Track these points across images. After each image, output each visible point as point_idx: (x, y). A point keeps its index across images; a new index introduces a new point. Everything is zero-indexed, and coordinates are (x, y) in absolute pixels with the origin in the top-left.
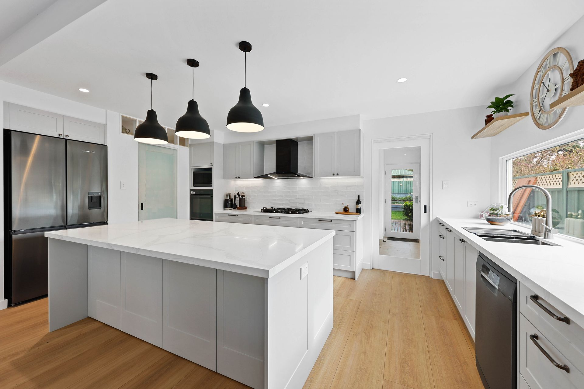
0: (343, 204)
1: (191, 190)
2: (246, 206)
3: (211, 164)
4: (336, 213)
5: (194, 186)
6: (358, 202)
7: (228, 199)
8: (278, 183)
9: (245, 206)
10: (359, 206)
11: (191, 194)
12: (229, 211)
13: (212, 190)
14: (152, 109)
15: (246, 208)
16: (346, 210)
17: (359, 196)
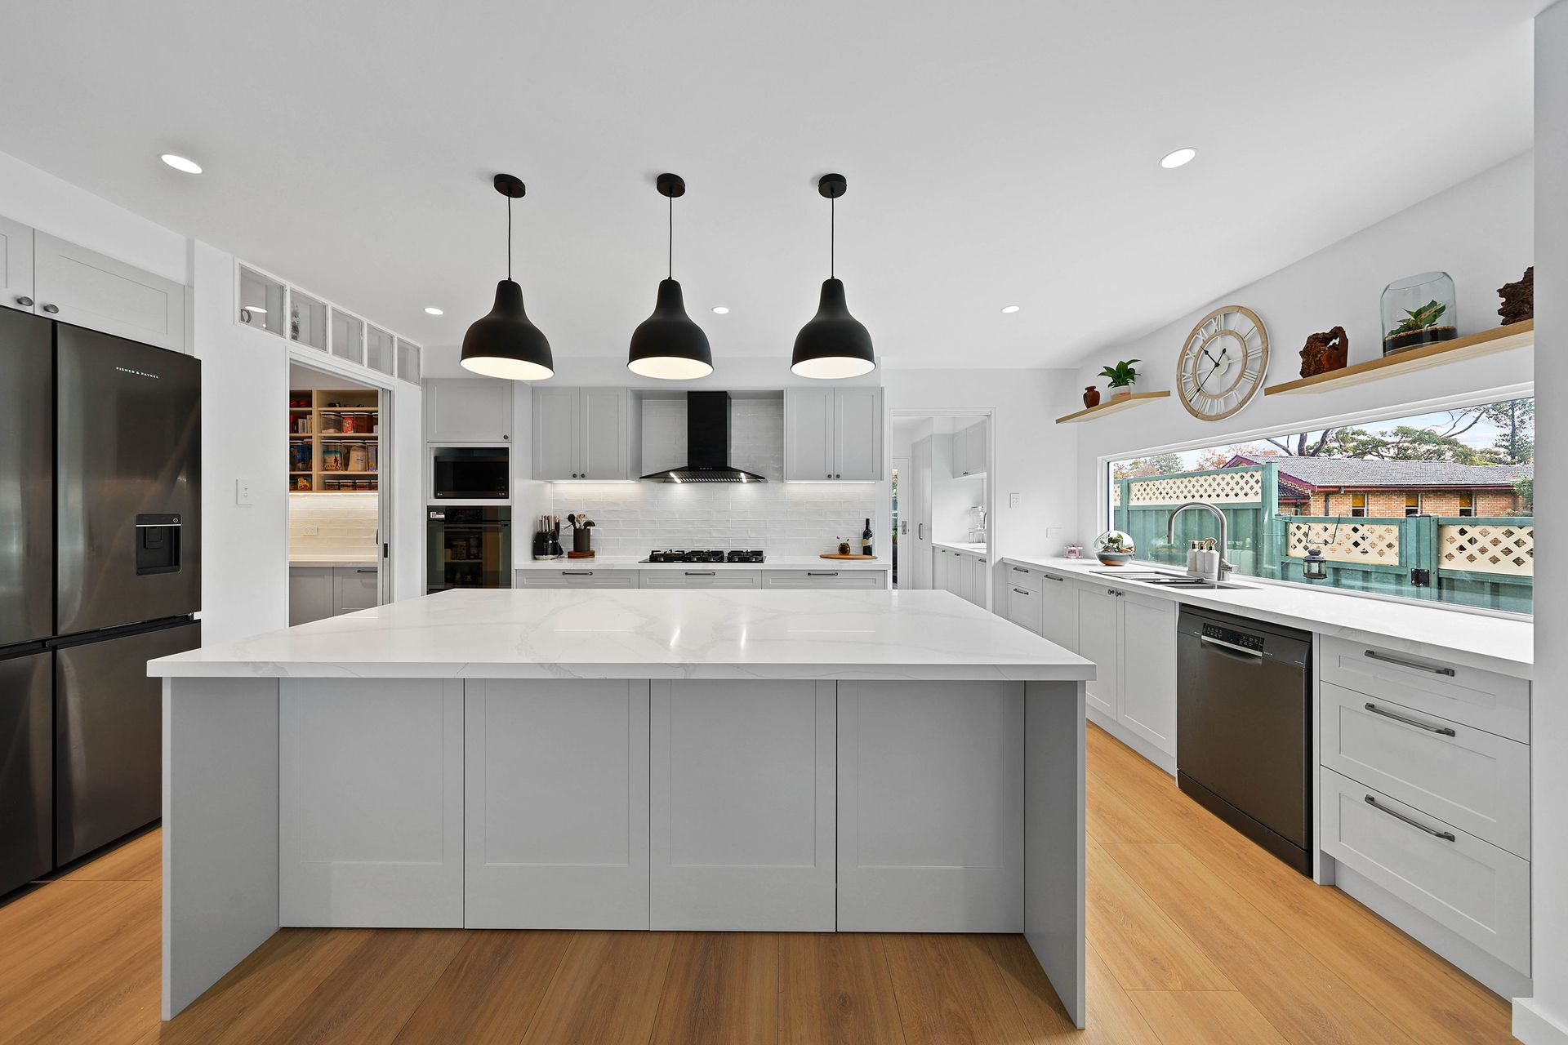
0: (838, 538)
1: (430, 509)
2: (592, 548)
3: (506, 437)
4: (822, 557)
5: (437, 497)
6: (867, 534)
7: (547, 533)
8: (681, 491)
9: (589, 550)
10: (870, 542)
11: (430, 520)
12: (548, 563)
13: (508, 509)
14: (509, 278)
15: (592, 555)
16: (844, 549)
17: (868, 521)
